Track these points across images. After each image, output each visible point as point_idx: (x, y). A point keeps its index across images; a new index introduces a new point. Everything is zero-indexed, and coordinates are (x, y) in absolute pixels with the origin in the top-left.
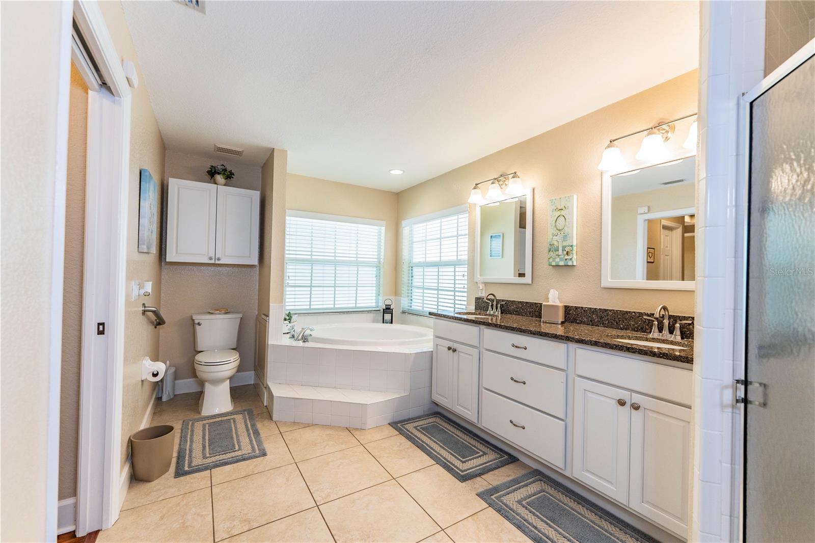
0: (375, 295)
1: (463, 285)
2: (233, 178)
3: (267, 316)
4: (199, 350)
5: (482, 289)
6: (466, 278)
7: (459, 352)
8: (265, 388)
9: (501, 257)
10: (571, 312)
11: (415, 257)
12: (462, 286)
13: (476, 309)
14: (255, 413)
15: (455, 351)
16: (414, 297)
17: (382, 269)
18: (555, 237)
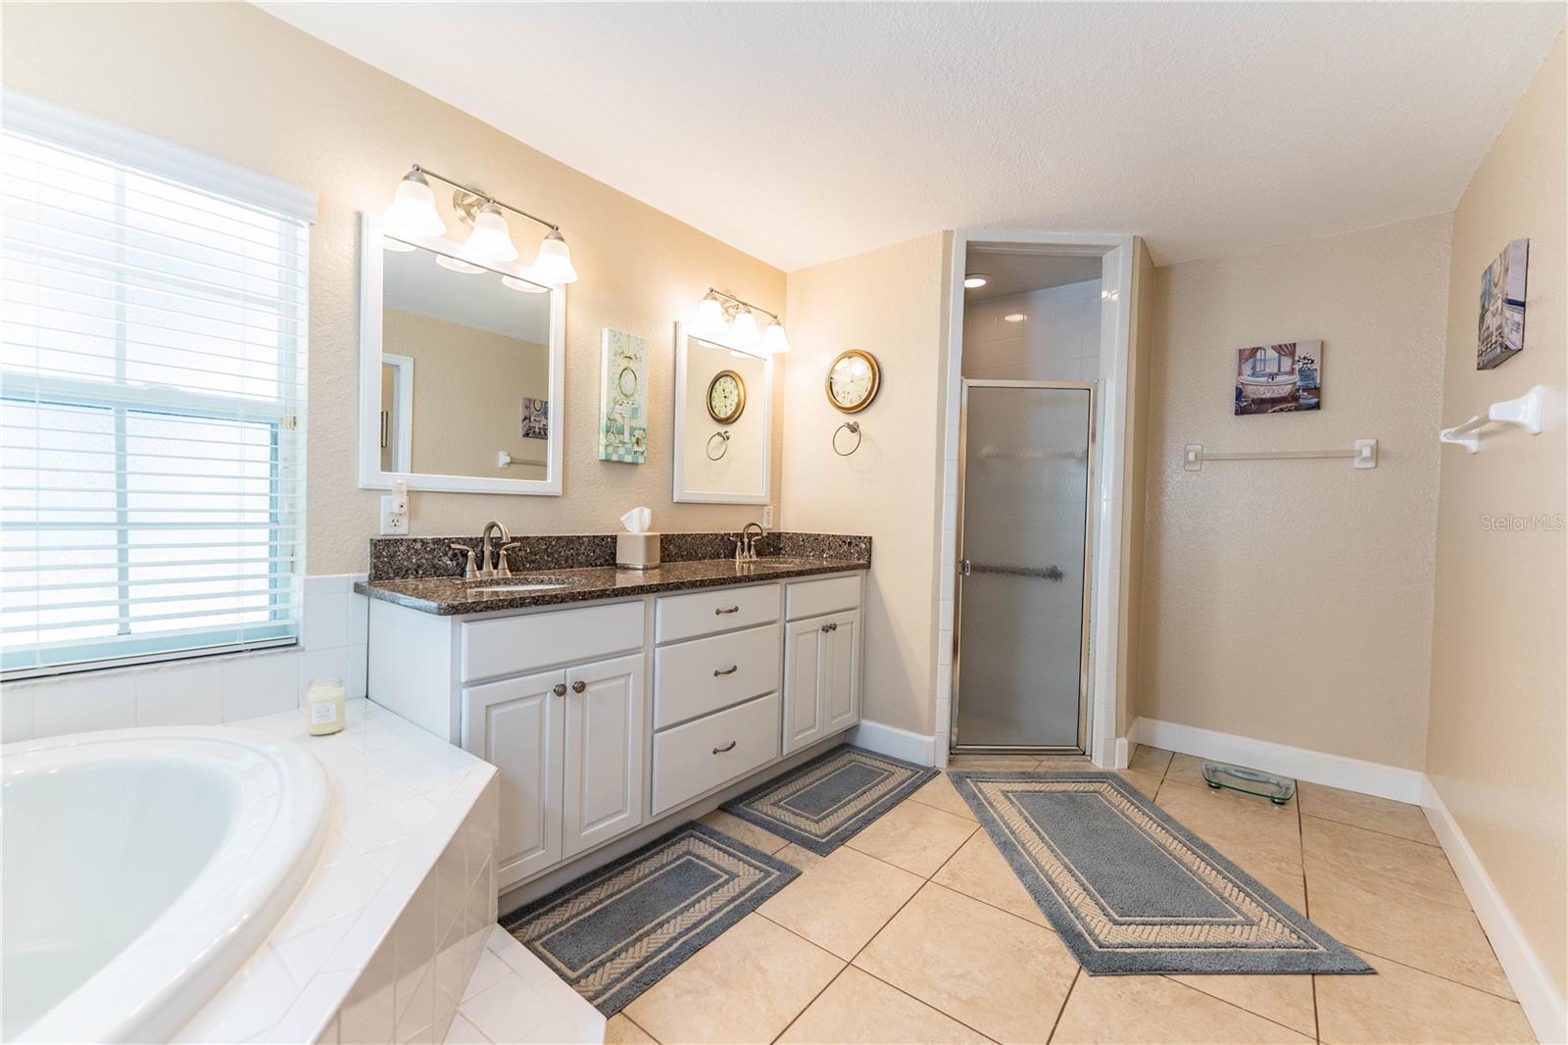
15: (581, 687)
18: (617, 406)
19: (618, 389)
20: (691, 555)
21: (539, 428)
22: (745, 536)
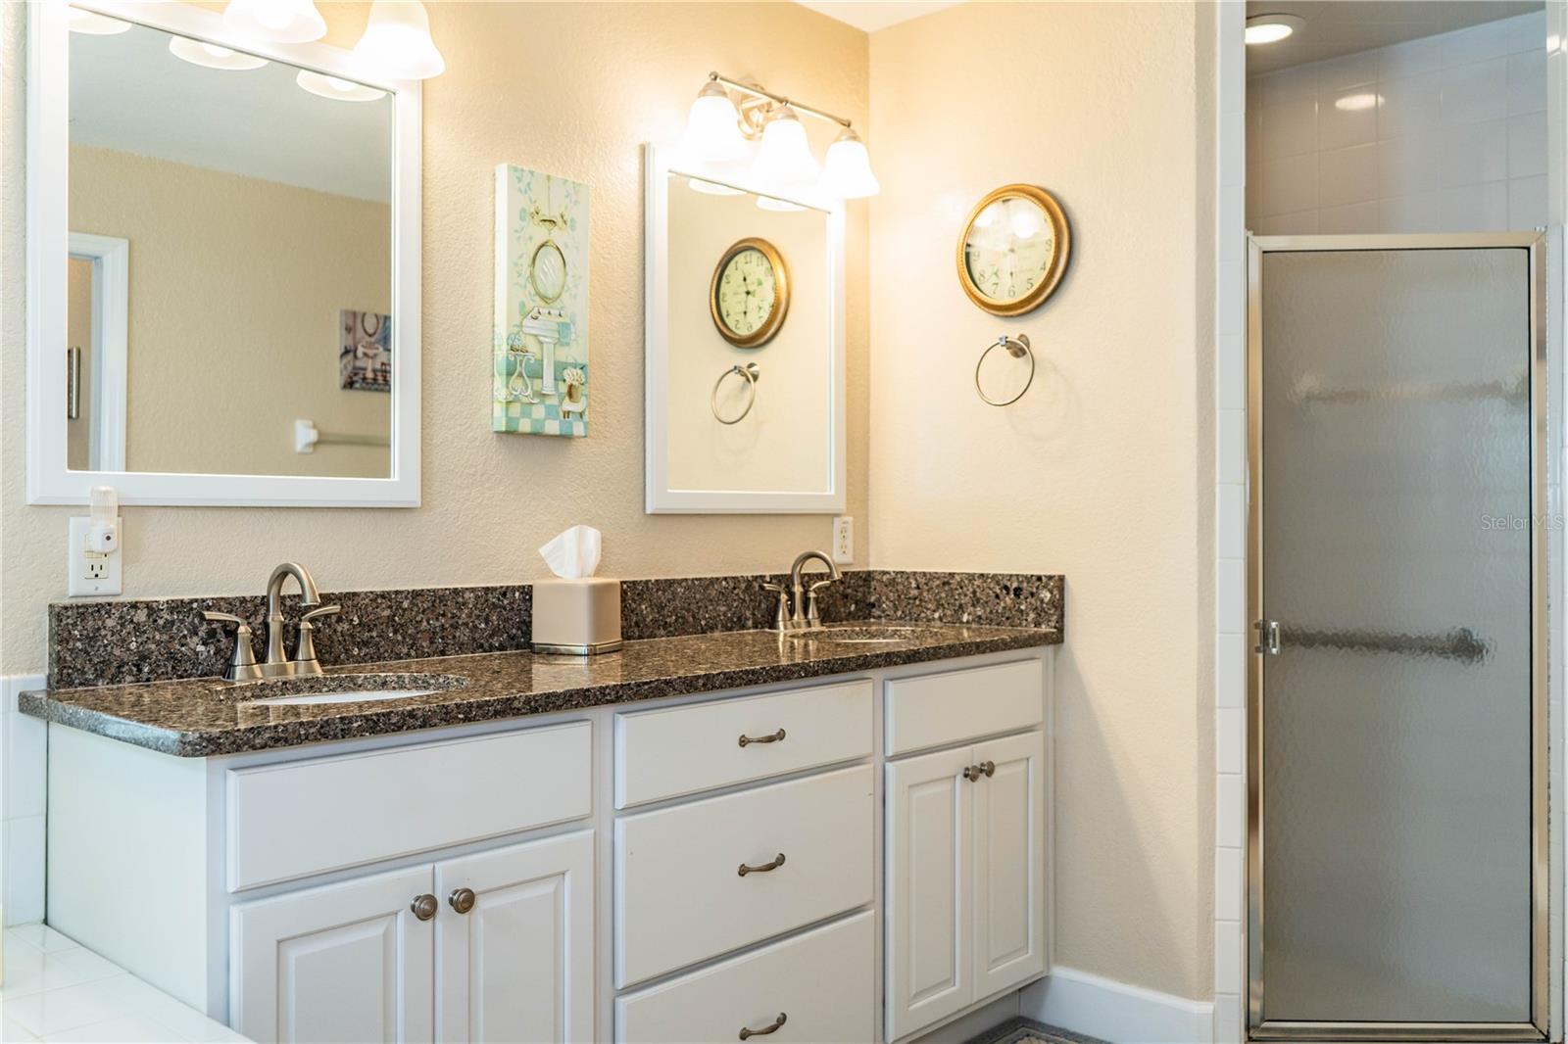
15: (469, 900)
18: (528, 322)
19: (530, 288)
20: (685, 621)
21: (374, 371)
22: (797, 580)
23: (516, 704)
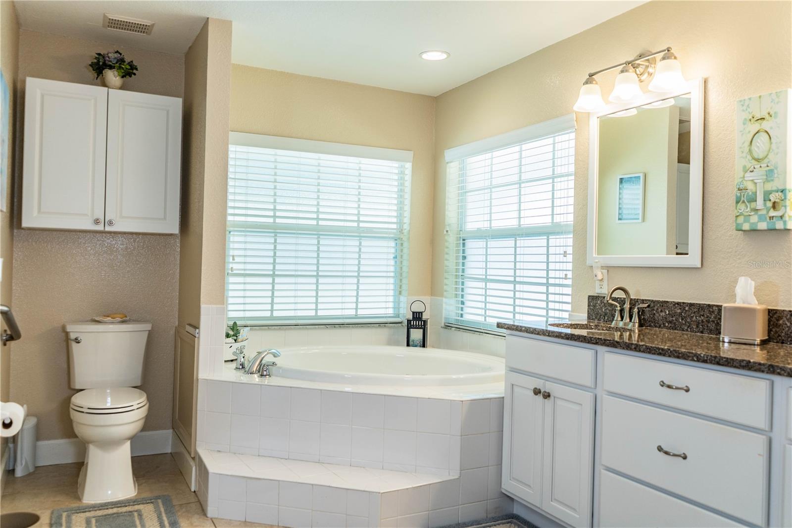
0: (392, 293)
1: (565, 272)
2: (135, 74)
3: (196, 327)
4: (78, 387)
5: (602, 280)
6: (570, 258)
7: (554, 397)
8: (193, 458)
9: (640, 220)
10: (781, 322)
11: (469, 219)
12: (562, 274)
13: (589, 318)
14: (175, 502)
15: (547, 396)
16: (467, 297)
17: (406, 244)
23: (562, 335)
